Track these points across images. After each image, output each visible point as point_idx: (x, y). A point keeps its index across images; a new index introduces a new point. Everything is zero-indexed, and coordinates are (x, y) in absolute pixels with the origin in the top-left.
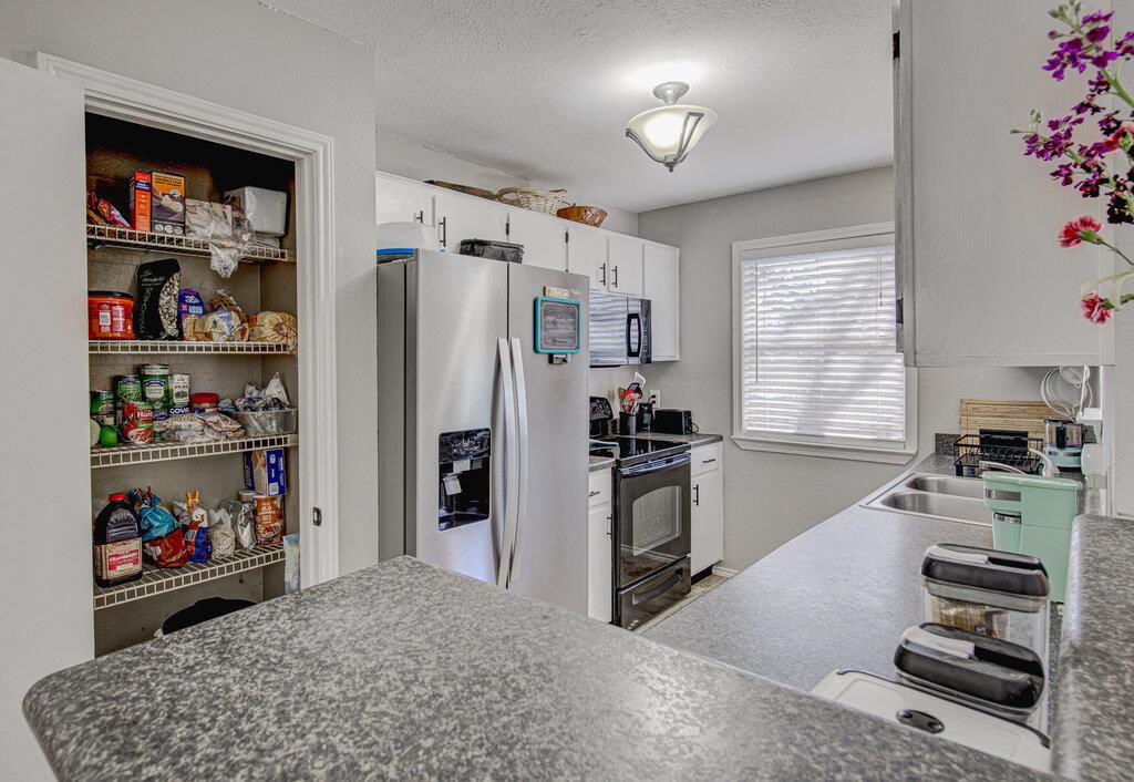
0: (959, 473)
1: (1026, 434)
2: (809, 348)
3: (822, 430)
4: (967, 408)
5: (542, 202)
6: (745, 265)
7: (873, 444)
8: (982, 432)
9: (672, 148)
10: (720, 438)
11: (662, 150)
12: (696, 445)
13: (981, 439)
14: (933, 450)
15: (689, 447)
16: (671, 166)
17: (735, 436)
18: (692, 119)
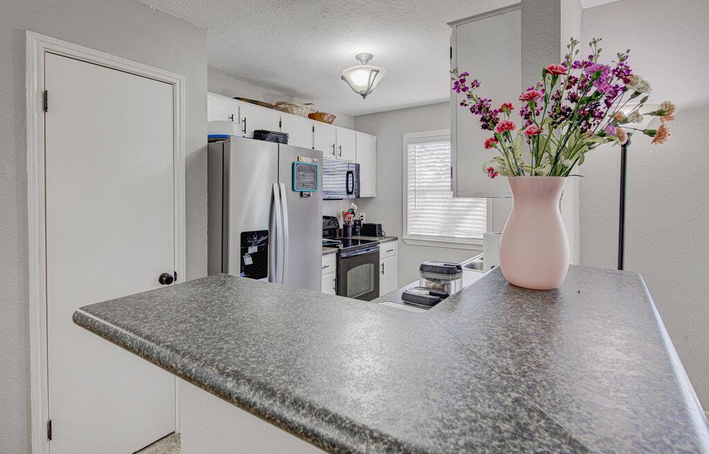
5: (300, 110)
6: (409, 146)
9: (363, 87)
10: (396, 239)
11: (360, 87)
12: (383, 242)
15: (379, 243)
16: (364, 96)
17: (404, 237)
18: (374, 73)
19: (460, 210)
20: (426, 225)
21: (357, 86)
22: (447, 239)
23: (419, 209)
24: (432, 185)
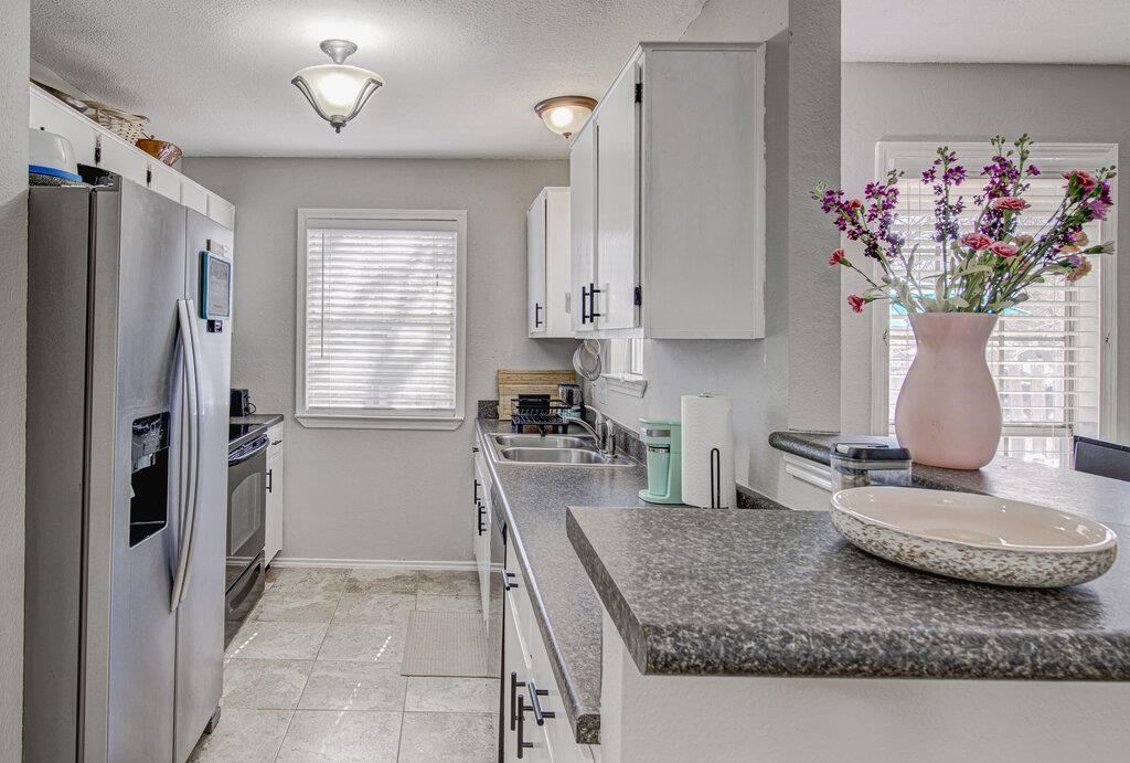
0: (520, 431)
1: (548, 396)
2: (374, 322)
3: (392, 403)
4: (502, 378)
5: (126, 127)
6: (310, 233)
7: (422, 413)
8: (521, 396)
9: (343, 109)
10: (282, 418)
11: (334, 108)
12: (271, 425)
13: (520, 403)
14: (476, 415)
15: (266, 429)
16: (338, 126)
17: (298, 414)
18: (372, 85)
19: (401, 360)
20: (336, 388)
21: (327, 103)
22: (383, 412)
23: (328, 358)
24: (350, 310)
